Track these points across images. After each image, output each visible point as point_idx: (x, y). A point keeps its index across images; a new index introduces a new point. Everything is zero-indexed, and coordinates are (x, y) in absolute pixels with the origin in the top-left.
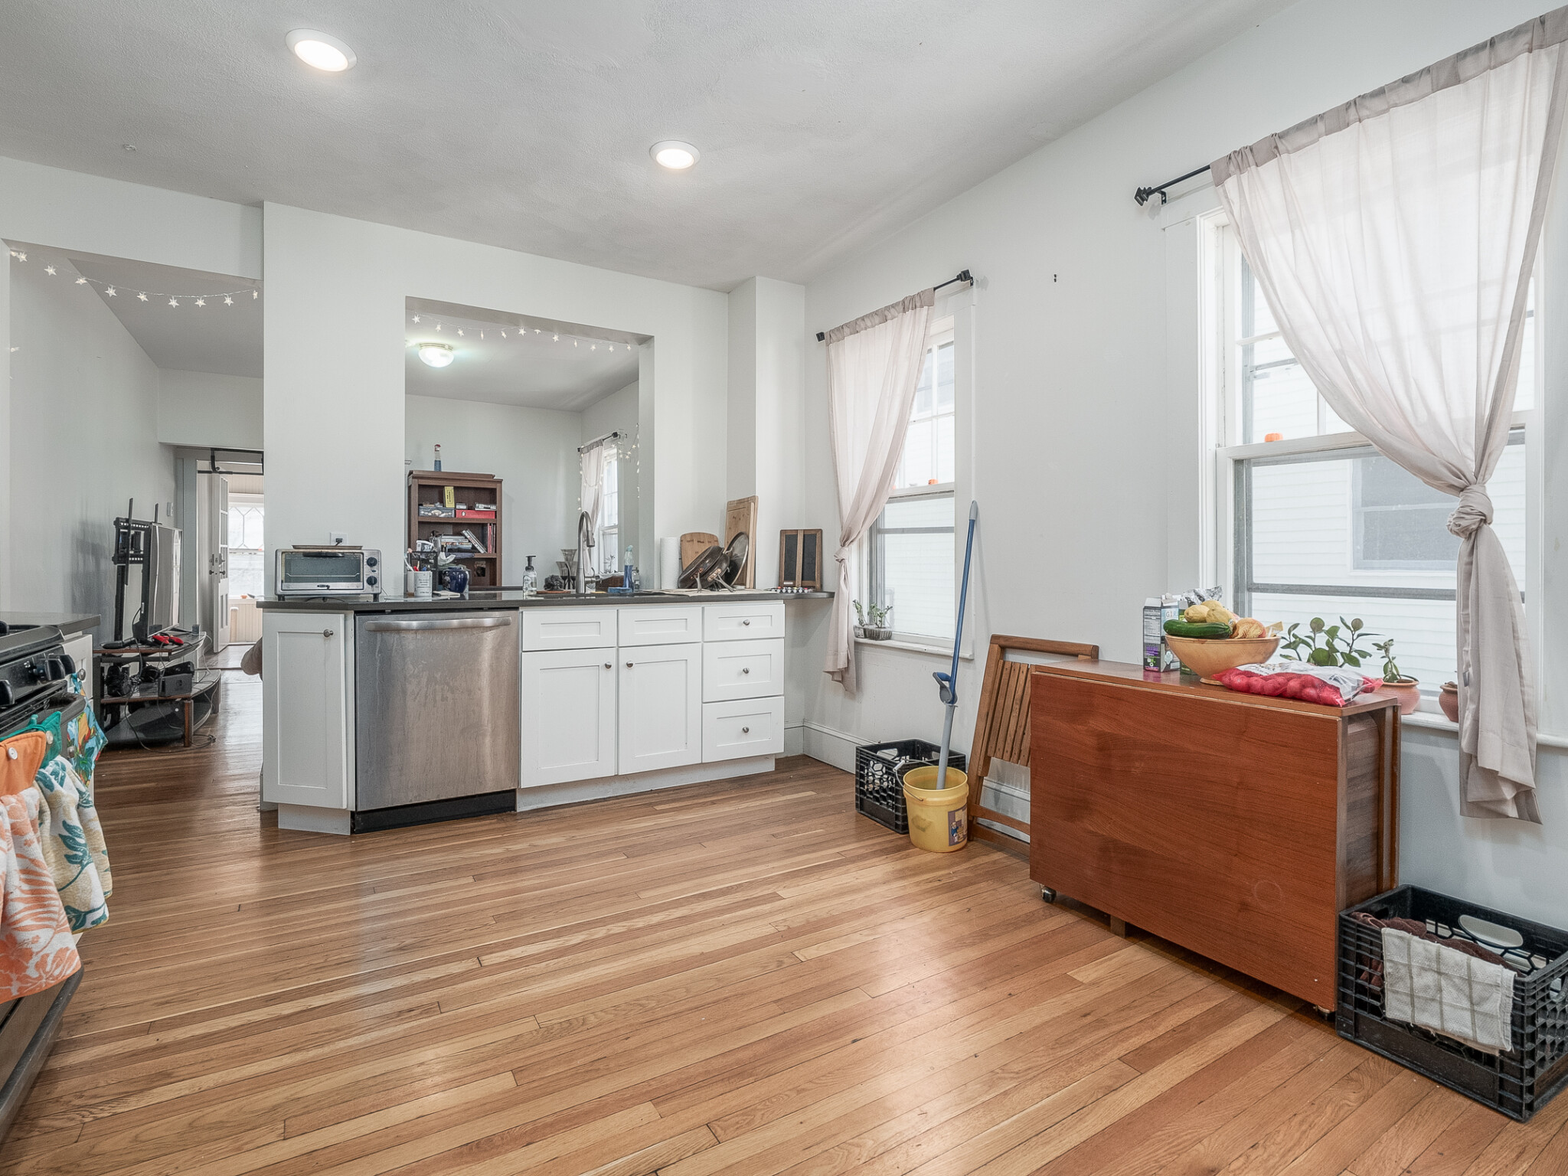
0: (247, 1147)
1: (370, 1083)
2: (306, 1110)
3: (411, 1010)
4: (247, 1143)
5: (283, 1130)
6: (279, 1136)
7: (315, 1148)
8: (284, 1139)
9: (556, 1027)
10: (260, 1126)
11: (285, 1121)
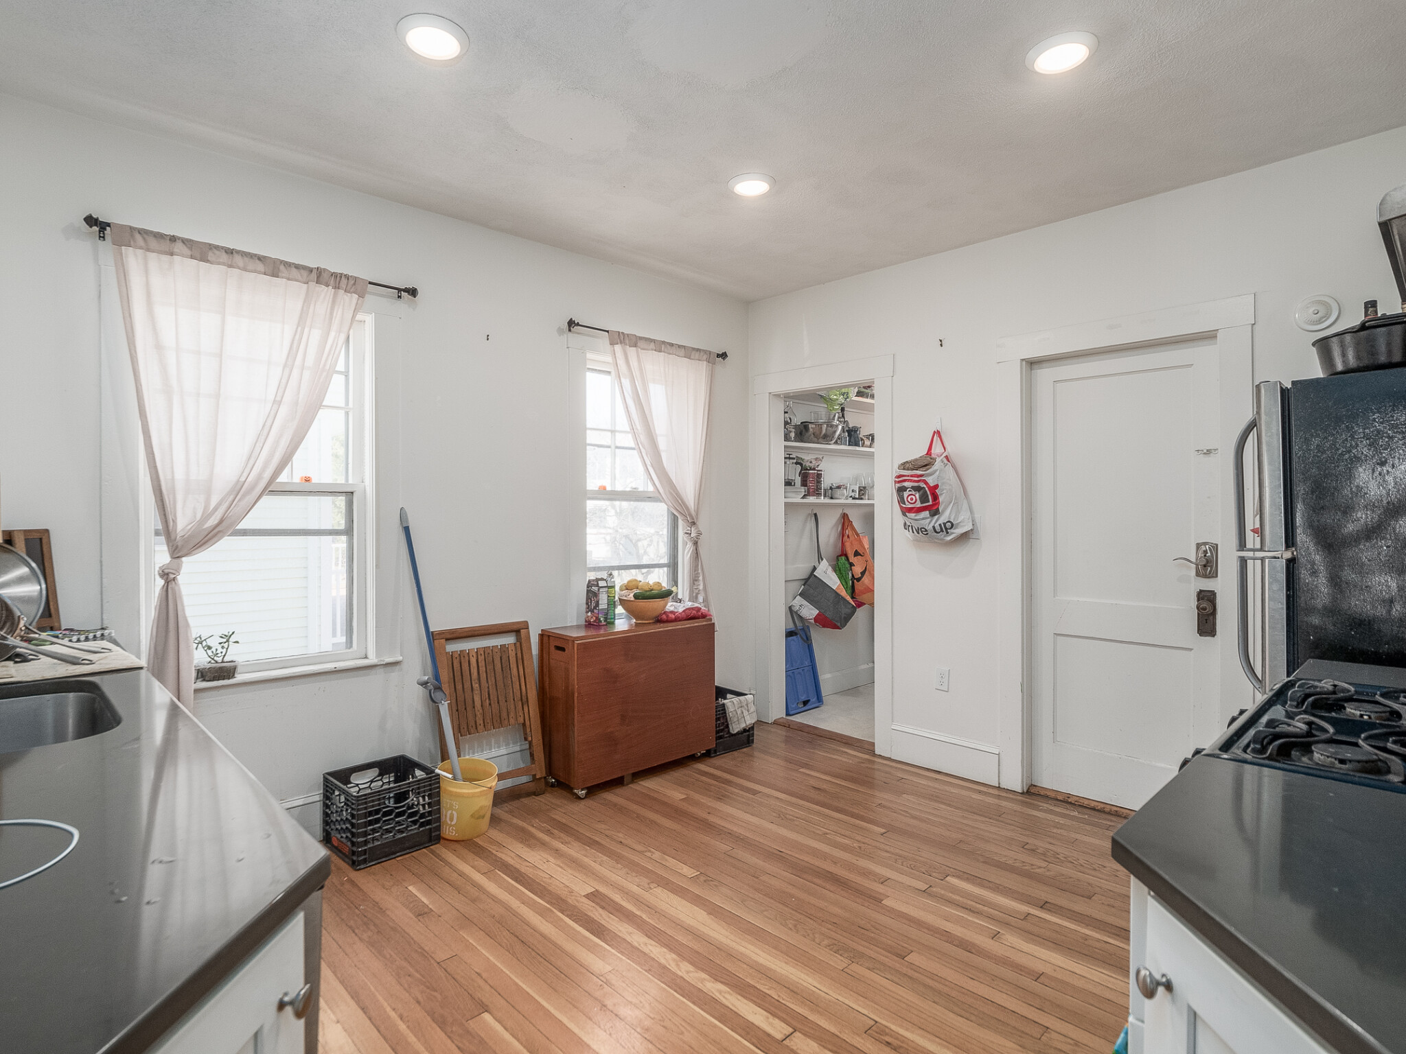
0: (1071, 1042)
1: (973, 1018)
2: (1023, 1035)
3: (888, 1044)
4: (1070, 1044)
5: (1045, 1034)
6: (1049, 1033)
7: (1036, 1010)
8: (1048, 1028)
9: (846, 955)
10: (1056, 1048)
11: (1040, 1039)
